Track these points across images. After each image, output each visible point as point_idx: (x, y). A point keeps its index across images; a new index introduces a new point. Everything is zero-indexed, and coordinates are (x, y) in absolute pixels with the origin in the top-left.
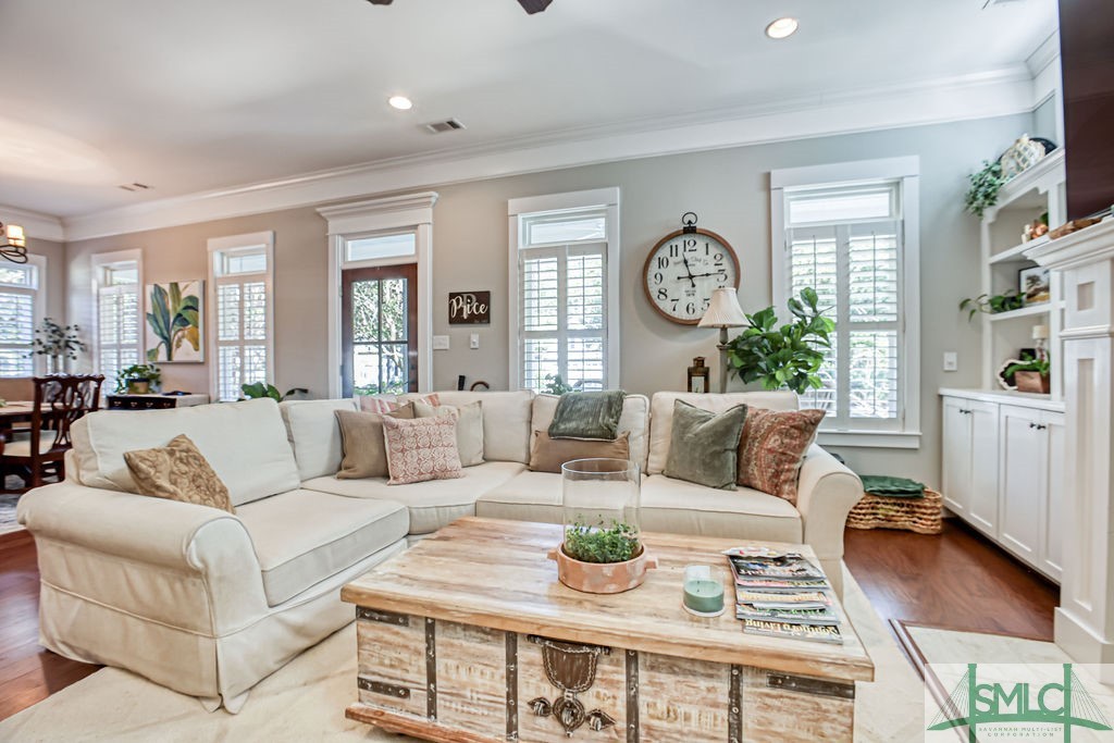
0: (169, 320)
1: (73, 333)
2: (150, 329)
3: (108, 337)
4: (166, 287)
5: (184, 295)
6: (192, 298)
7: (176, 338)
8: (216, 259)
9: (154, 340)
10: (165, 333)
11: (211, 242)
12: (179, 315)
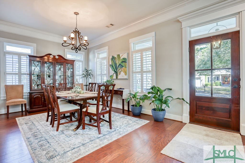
0: (117, 66)
1: (90, 72)
2: (111, 69)
3: (99, 72)
4: (116, 56)
5: (121, 58)
6: (124, 59)
7: (119, 71)
8: (132, 45)
9: (112, 72)
10: (116, 70)
11: (131, 40)
12: (120, 64)
